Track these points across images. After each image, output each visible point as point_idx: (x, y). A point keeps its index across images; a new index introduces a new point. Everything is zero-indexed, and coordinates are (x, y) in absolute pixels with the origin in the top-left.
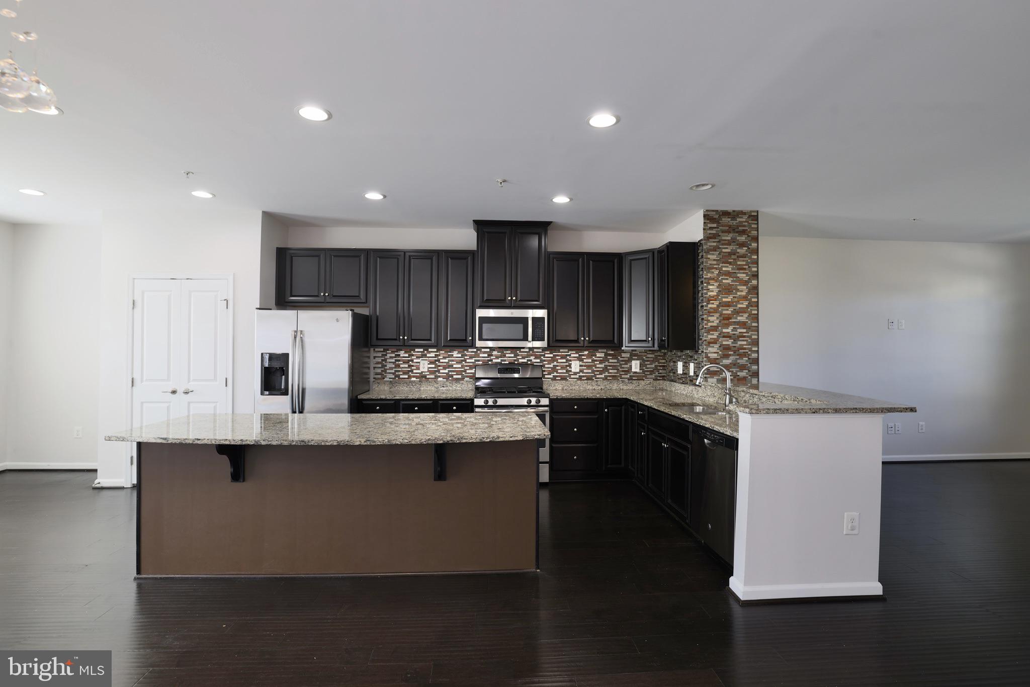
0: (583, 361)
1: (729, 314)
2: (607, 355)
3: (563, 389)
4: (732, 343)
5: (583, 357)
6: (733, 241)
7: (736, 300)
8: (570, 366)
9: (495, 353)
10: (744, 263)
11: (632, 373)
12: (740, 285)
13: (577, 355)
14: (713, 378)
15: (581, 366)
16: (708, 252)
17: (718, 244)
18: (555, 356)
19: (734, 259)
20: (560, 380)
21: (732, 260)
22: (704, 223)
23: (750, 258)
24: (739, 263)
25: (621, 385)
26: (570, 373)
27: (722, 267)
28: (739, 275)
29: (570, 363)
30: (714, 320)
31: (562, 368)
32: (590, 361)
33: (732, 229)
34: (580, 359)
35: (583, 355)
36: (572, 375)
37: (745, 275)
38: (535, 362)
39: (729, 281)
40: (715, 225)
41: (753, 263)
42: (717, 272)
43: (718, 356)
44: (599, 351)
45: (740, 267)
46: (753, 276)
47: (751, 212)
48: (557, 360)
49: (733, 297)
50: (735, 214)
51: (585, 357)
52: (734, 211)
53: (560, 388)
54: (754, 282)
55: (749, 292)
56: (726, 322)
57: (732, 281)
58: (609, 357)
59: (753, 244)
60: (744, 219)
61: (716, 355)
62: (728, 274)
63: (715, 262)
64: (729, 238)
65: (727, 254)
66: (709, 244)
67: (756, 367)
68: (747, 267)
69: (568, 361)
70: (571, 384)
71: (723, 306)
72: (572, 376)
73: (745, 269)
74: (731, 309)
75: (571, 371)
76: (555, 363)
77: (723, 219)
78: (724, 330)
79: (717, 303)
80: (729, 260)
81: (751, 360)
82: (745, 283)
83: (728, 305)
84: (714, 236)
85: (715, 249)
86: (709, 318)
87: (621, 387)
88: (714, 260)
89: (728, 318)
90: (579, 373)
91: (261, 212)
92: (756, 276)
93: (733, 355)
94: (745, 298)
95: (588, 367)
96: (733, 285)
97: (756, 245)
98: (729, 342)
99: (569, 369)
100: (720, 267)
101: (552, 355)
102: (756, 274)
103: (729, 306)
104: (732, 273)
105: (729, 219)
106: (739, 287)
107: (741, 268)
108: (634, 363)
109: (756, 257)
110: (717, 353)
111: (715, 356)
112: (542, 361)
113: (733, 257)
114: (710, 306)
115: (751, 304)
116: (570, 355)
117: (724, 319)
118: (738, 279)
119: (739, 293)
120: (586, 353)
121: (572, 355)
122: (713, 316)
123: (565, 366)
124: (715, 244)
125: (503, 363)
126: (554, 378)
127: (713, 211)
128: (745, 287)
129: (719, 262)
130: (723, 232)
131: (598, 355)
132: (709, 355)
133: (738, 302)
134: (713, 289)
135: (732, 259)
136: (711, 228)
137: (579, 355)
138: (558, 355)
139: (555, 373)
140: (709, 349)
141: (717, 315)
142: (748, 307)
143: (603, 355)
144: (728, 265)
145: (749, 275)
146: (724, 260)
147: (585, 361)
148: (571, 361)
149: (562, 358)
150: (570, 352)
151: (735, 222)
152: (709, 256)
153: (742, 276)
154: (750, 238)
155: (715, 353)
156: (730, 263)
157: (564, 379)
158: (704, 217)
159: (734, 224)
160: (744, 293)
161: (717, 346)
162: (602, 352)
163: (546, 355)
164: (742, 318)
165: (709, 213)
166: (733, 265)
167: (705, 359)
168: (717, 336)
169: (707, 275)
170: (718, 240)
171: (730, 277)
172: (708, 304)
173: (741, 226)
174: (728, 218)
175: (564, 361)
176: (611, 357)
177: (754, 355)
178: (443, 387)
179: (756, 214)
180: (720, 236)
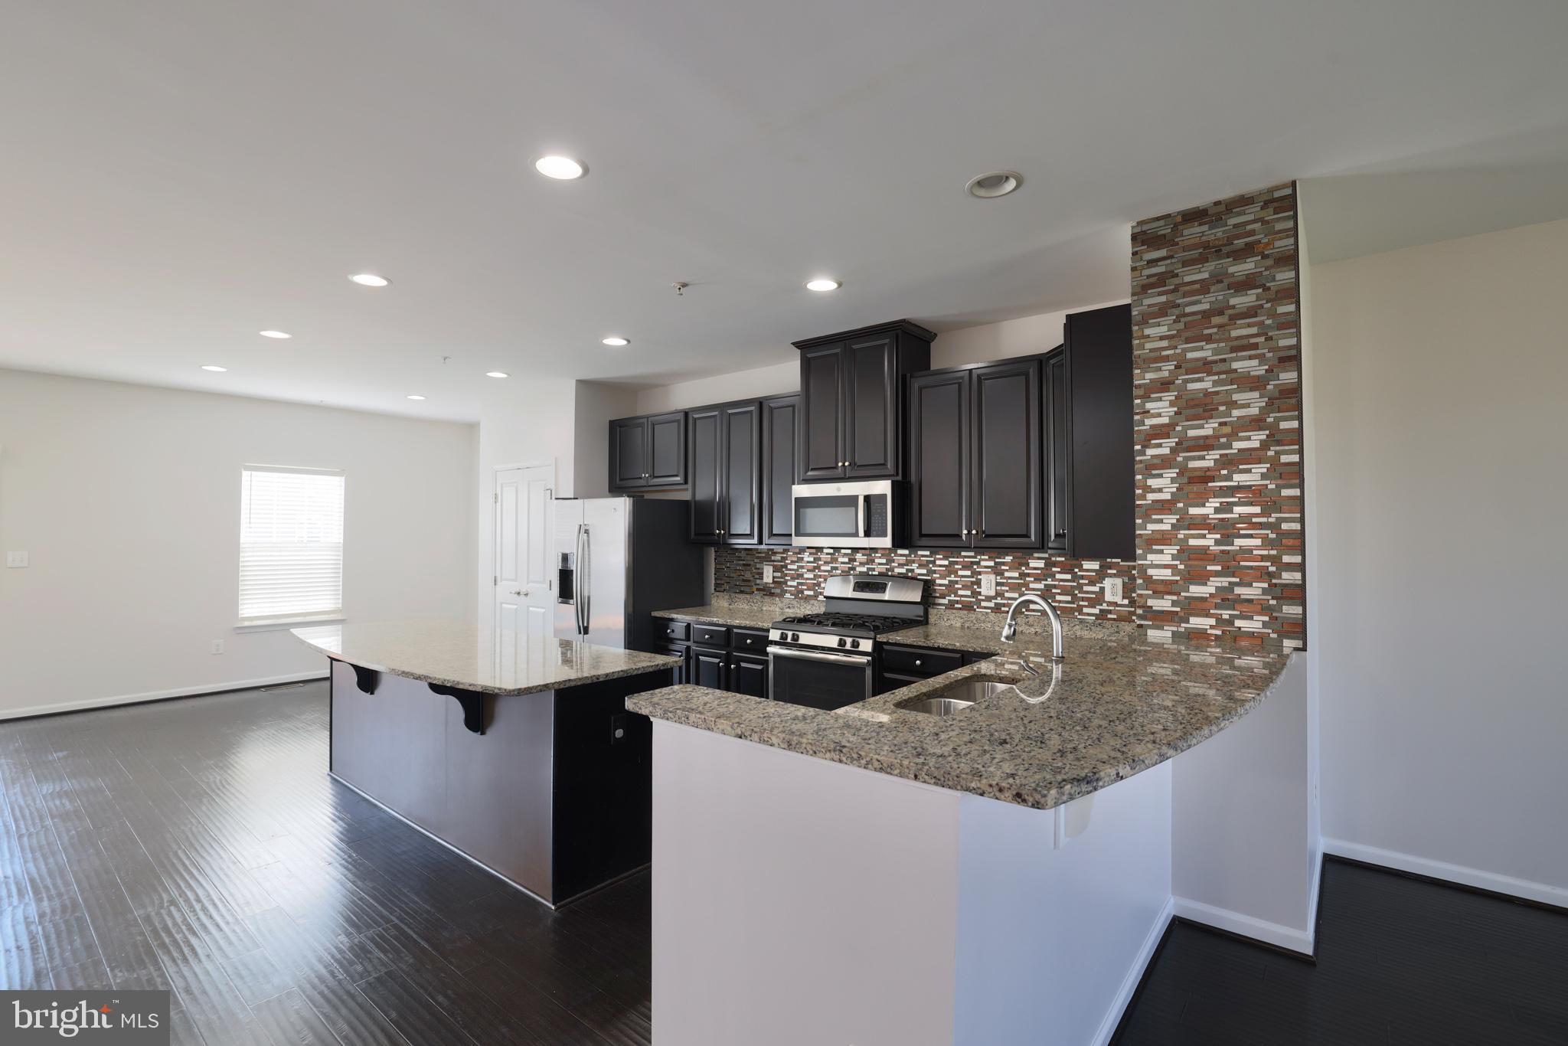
0: (1003, 574)
1: (1208, 469)
2: (1049, 564)
3: (962, 627)
4: (1217, 542)
5: (1003, 567)
6: (1217, 278)
7: (1227, 430)
8: (978, 583)
9: (859, 556)
10: (1254, 330)
11: (1105, 605)
12: (1239, 390)
13: (992, 564)
14: (1161, 628)
15: (998, 584)
16: (1144, 322)
17: (1171, 297)
18: (952, 563)
19: (1220, 326)
20: (960, 609)
21: (1215, 330)
22: (1134, 254)
23: (1273, 314)
24: (1234, 333)
25: (1077, 627)
26: (979, 597)
27: (1185, 351)
28: (1235, 365)
29: (979, 577)
30: (1163, 485)
31: (965, 587)
32: (1016, 575)
33: (1209, 251)
34: (997, 571)
35: (1004, 564)
36: (983, 600)
37: (1255, 362)
38: (919, 575)
39: (1207, 384)
40: (1163, 253)
41: (1281, 326)
42: (1170, 366)
43: (1173, 575)
44: (1036, 555)
45: (1236, 343)
46: (1282, 360)
47: (1271, 190)
48: (955, 572)
49: (1221, 424)
50: (1222, 208)
51: (1007, 568)
52: (1217, 203)
53: (959, 625)
54: (1288, 377)
55: (1271, 405)
56: (1195, 488)
57: (1215, 383)
58: (1054, 569)
59: (1279, 276)
60: (1251, 213)
61: (1169, 572)
62: (1205, 367)
63: (1165, 343)
64: (1206, 275)
65: (1200, 317)
66: (1147, 302)
67: (1299, 610)
68: (1262, 339)
69: (975, 573)
70: (977, 619)
71: (1189, 450)
72: (983, 604)
73: (1255, 346)
74: (1215, 454)
75: (980, 593)
76: (953, 576)
77: (1186, 232)
78: (1193, 511)
79: (1172, 442)
80: (1206, 332)
81: (1278, 590)
82: (1255, 384)
83: (1205, 445)
84: (1161, 280)
85: (1162, 311)
86: (1150, 482)
87: (1078, 634)
88: (1162, 338)
89: (1205, 477)
90: (995, 598)
91: (575, 381)
92: (1292, 359)
93: (1217, 574)
94: (1257, 423)
95: (1015, 588)
96: (1217, 393)
97: (1292, 274)
98: (1209, 541)
99: (978, 590)
100: (1178, 351)
101: (946, 563)
102: (1293, 352)
103: (1209, 447)
104: (1215, 362)
105: (1205, 228)
106: (1235, 397)
107: (1242, 347)
108: (1108, 583)
109: (1292, 308)
110: (1173, 567)
111: (1166, 574)
112: (930, 572)
113: (1216, 320)
114: (1150, 452)
115: (1275, 438)
116: (978, 563)
117: (1192, 481)
118: (1233, 375)
119: (1236, 413)
120: (1008, 559)
121: (983, 563)
122: (1160, 476)
123: (969, 584)
124: (1163, 299)
125: (870, 573)
126: (951, 605)
127: (1158, 219)
128: (1256, 394)
129: (1174, 342)
130: (1185, 264)
131: (1033, 563)
132: (1150, 572)
133: (1234, 435)
134: (1160, 410)
135: (1214, 327)
136: (1152, 262)
137: (996, 563)
138: (957, 563)
139: (953, 595)
140: (1150, 557)
141: (1172, 473)
142: (1265, 445)
143: (1041, 564)
144: (1204, 343)
145: (1269, 359)
146: (1189, 334)
147: (1007, 574)
148: (980, 573)
149: (964, 568)
150: (979, 557)
151: (1219, 232)
152: (1147, 332)
153: (1245, 365)
154: (1270, 262)
155: (1166, 566)
156: (1209, 339)
157: (968, 607)
158: (1132, 240)
159: (1220, 235)
160: (1254, 411)
161: (1171, 550)
162: (1039, 558)
163: (938, 562)
164: (1252, 476)
165: (1145, 228)
166: (1218, 341)
167: (1139, 581)
168: (1173, 525)
169: (1143, 377)
170: (1172, 287)
171: (1210, 373)
172: (1145, 447)
173: (1238, 237)
174: (1200, 225)
175: (968, 573)
176: (1059, 570)
177: (1290, 577)
178: (789, 607)
179: (1289, 191)
180: (1177, 275)
